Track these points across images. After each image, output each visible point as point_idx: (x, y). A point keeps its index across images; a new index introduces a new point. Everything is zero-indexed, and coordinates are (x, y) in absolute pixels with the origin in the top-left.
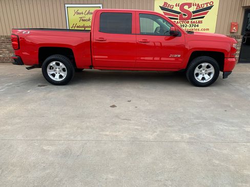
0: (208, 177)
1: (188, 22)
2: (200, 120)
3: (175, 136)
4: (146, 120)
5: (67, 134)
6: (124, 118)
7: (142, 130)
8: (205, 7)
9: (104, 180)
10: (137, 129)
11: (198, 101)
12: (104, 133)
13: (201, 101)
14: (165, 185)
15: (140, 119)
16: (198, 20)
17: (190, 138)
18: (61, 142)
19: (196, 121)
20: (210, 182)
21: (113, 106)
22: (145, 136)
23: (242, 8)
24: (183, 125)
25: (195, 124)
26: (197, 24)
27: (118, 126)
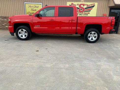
0: (68, 86)
1: (83, 13)
2: (77, 59)
3: (61, 66)
4: (51, 58)
5: (8, 63)
6: (40, 56)
7: (46, 63)
8: (91, 6)
9: (15, 86)
10: (44, 62)
11: (80, 50)
12: (27, 63)
13: (81, 50)
14: (45, 89)
15: (48, 57)
16: (87, 12)
17: (68, 67)
18: (3, 67)
19: (75, 59)
20: (68, 88)
21: (38, 51)
22: (46, 65)
23: (108, 7)
24: (68, 60)
25: (74, 60)
26: (87, 14)
27: (35, 60)
